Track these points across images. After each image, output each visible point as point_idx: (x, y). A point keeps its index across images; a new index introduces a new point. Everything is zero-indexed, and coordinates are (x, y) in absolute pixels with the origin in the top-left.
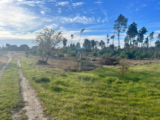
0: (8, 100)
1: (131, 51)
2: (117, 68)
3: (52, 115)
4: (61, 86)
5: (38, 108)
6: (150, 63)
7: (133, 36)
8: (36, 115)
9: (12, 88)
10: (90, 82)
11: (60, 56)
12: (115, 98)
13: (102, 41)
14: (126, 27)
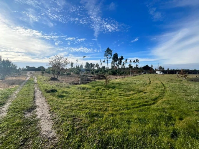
0: (24, 105)
1: (114, 71)
2: (103, 81)
3: (55, 112)
4: (64, 94)
5: (46, 108)
6: (125, 77)
7: (116, 61)
8: (43, 113)
9: (28, 97)
10: (85, 91)
11: (68, 74)
12: (98, 99)
13: (97, 64)
14: (112, 56)
